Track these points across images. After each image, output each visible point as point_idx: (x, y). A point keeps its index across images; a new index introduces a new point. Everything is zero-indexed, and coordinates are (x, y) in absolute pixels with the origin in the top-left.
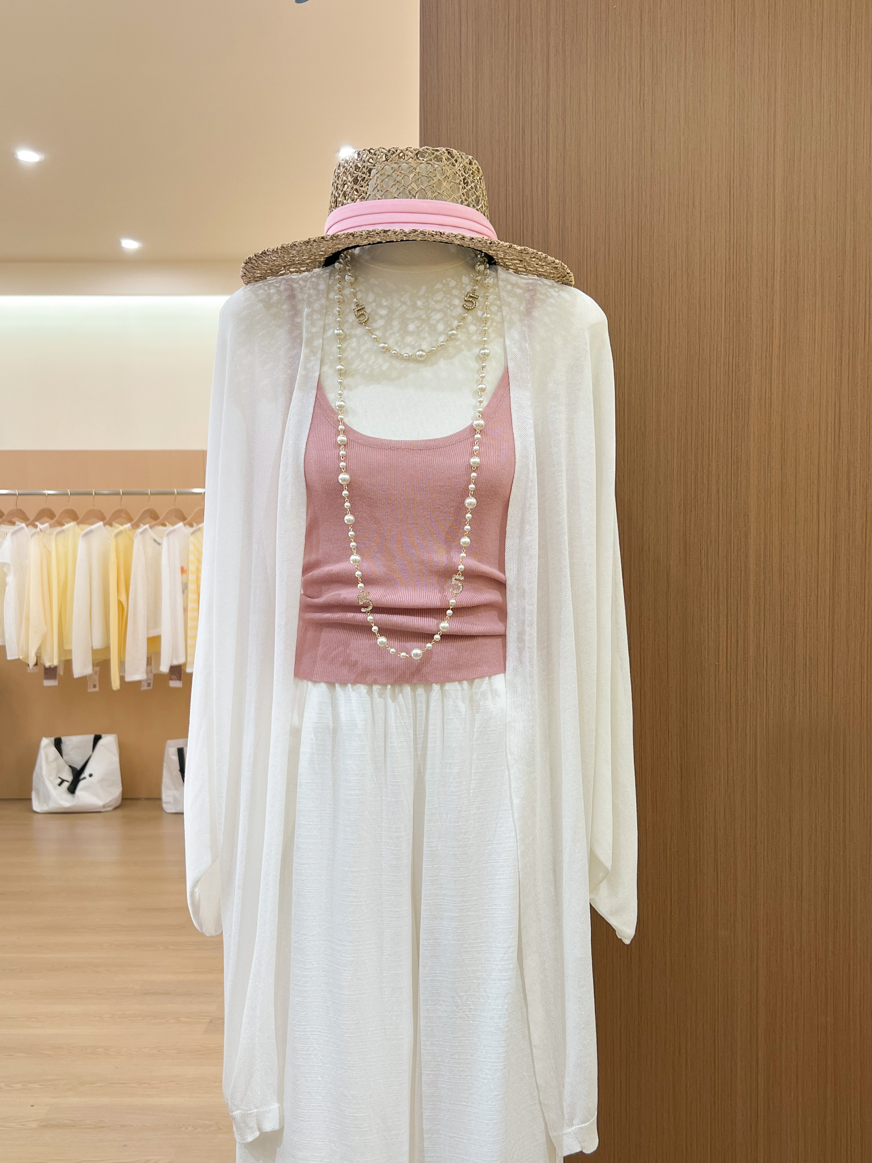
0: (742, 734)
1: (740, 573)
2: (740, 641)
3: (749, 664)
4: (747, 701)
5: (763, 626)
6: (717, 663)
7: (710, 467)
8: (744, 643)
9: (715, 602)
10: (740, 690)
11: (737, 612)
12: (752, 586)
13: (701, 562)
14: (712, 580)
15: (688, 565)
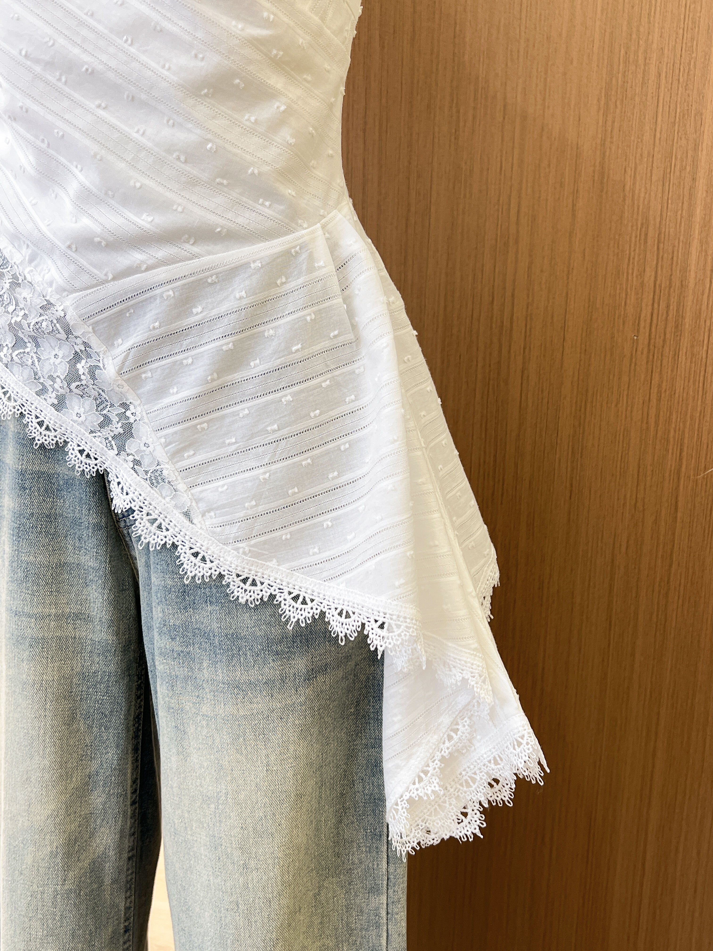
0: (663, 441)
1: (681, 204)
2: (671, 308)
3: (682, 340)
4: (675, 393)
5: (708, 285)
6: (635, 338)
7: (650, 37)
8: (678, 310)
9: (640, 247)
10: (665, 378)
11: (672, 264)
12: (698, 225)
13: (624, 187)
14: (638, 214)
15: (605, 190)
